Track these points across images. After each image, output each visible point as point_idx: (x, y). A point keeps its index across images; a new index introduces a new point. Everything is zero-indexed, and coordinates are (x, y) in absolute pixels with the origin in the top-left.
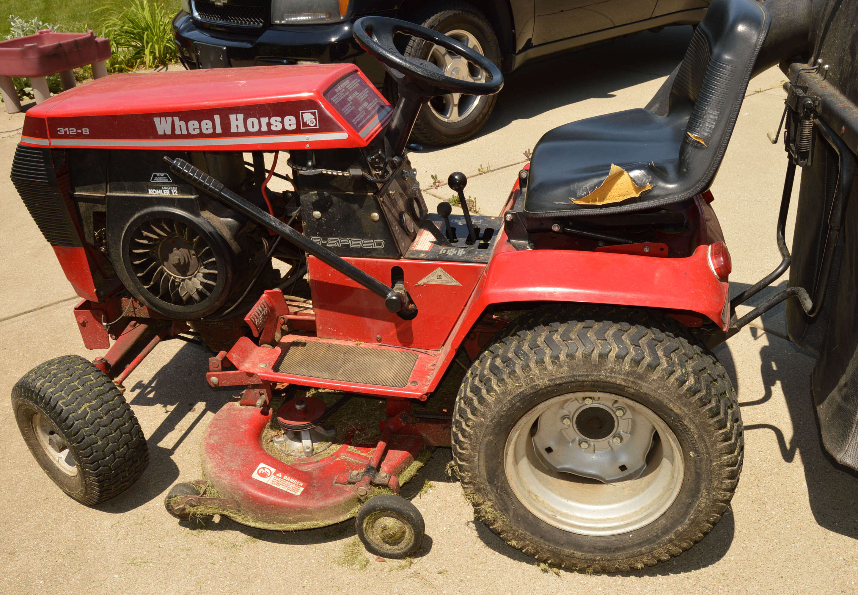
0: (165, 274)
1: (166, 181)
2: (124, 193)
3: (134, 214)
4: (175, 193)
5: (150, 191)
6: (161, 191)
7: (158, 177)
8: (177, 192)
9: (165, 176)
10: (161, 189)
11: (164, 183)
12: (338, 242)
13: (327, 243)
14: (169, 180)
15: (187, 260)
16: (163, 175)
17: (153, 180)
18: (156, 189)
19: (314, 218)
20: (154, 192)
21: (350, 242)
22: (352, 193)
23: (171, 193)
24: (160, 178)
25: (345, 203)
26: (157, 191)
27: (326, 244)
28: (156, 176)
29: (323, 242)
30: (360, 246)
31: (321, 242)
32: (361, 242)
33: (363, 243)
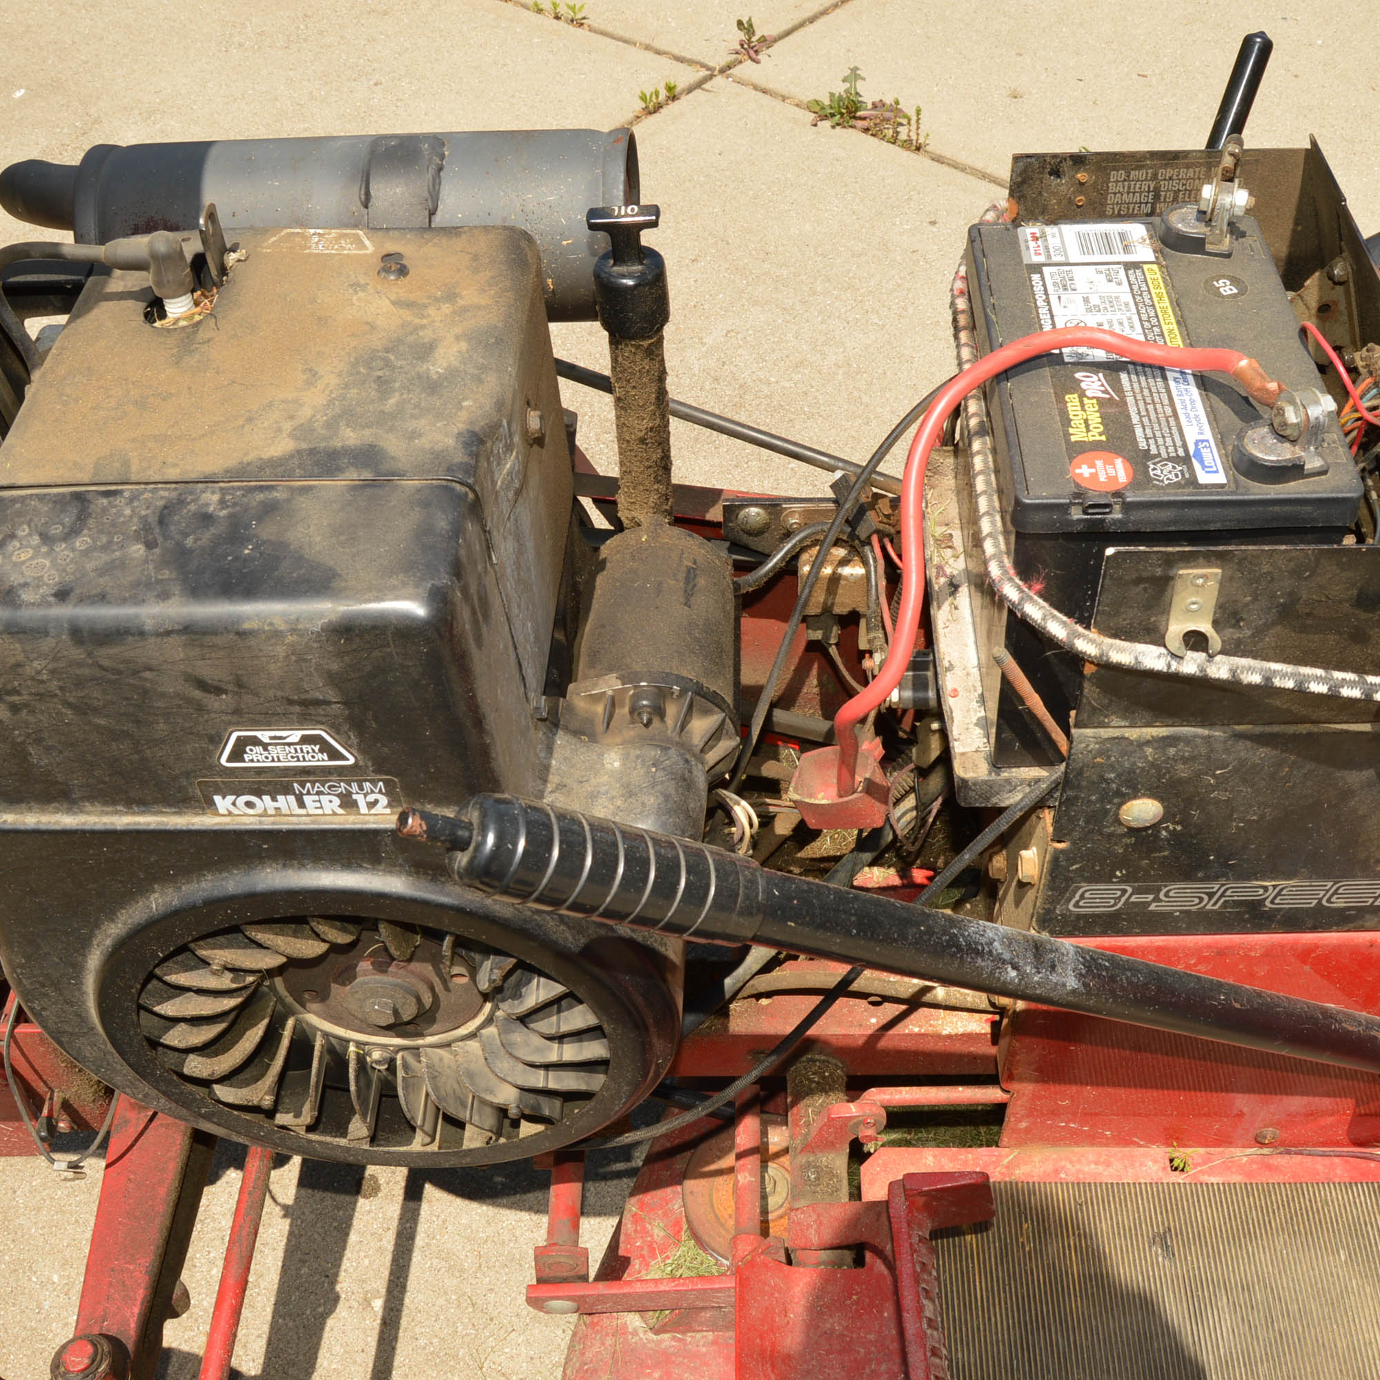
1: (322, 760)
2: (69, 811)
4: (372, 805)
5: (223, 803)
6: (286, 802)
7: (265, 746)
8: (384, 800)
9: (305, 740)
10: (287, 790)
11: (307, 772)
12: (1211, 895)
13: (1157, 899)
14: (335, 755)
15: (427, 1000)
16: (295, 736)
17: (237, 754)
18: (259, 794)
19: (1120, 823)
20: (249, 805)
21: (1271, 893)
22: (1366, 727)
23: (348, 803)
24: (275, 751)
25: (1310, 766)
26: (265, 803)
27: (1149, 904)
28: (256, 742)
29: (1133, 899)
30: (1315, 902)
31: (1123, 899)
32: (1327, 891)
33: (1335, 893)
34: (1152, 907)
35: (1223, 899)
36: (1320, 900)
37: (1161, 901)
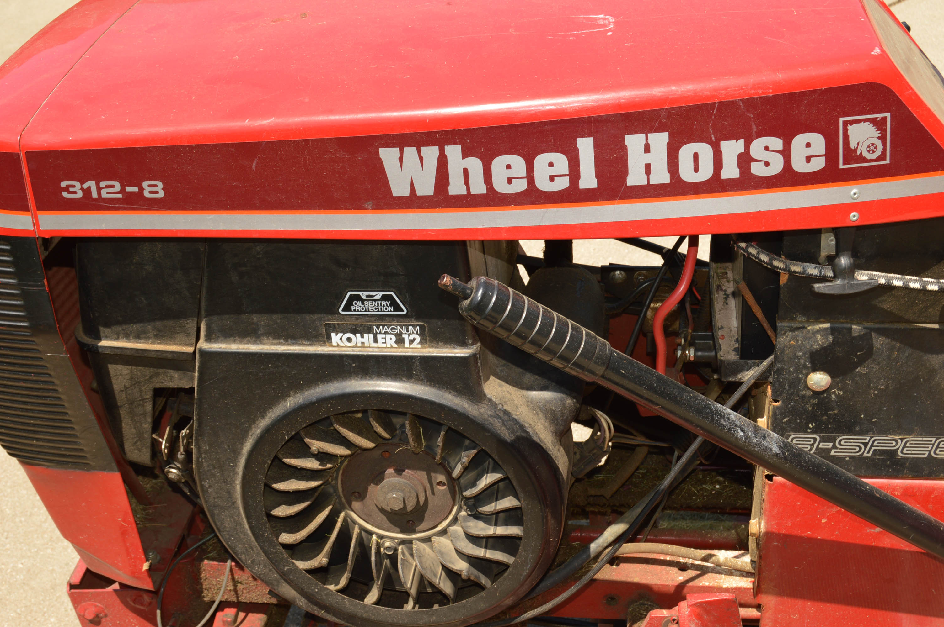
0: (356, 531)
1: (390, 311)
2: (255, 343)
3: (284, 395)
4: (412, 341)
5: (335, 338)
6: (368, 338)
7: (363, 301)
8: (418, 339)
9: (384, 298)
10: (369, 330)
11: (381, 318)
12: (866, 445)
13: (834, 447)
14: (398, 309)
15: (422, 500)
16: (379, 295)
17: (348, 307)
18: (354, 332)
19: (809, 389)
20: (349, 340)
21: (900, 445)
22: (936, 326)
23: (400, 341)
24: (368, 304)
25: (909, 351)
26: (357, 339)
27: (829, 450)
28: (358, 298)
29: (821, 446)
30: (927, 453)
31: (815, 445)
32: (933, 445)
33: (938, 447)
34: (832, 453)
35: (873, 448)
36: (930, 451)
37: (837, 448)
